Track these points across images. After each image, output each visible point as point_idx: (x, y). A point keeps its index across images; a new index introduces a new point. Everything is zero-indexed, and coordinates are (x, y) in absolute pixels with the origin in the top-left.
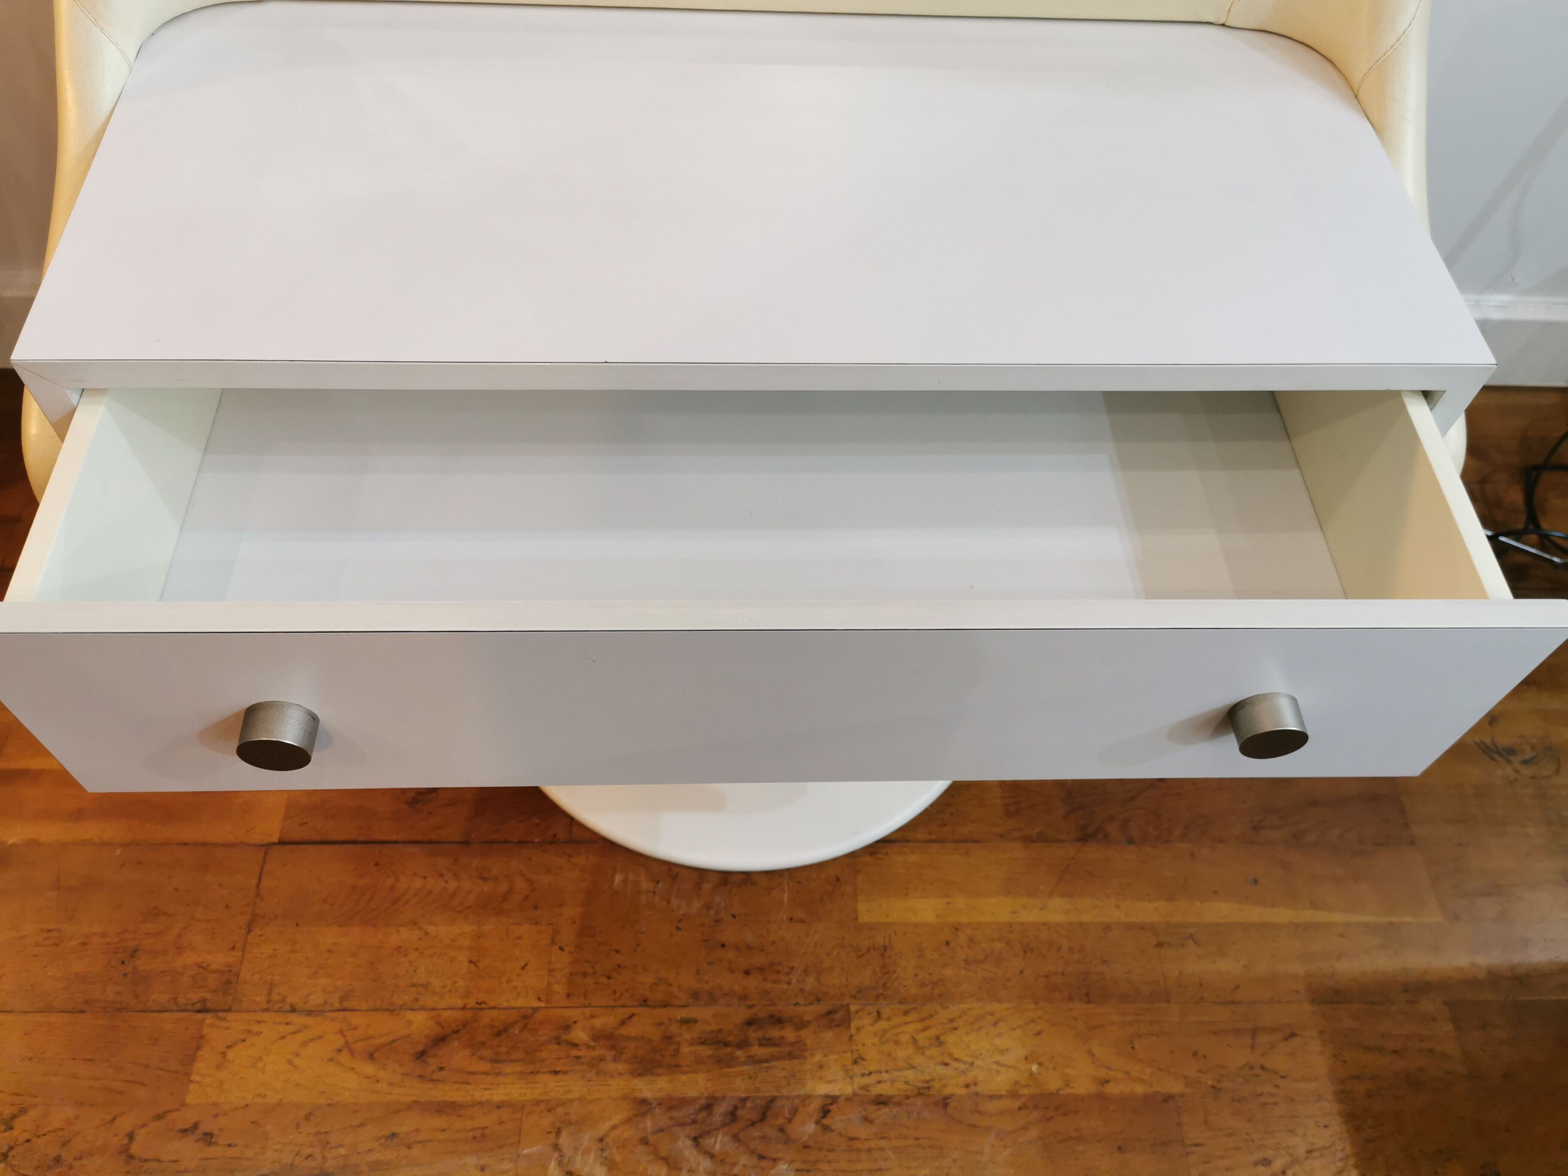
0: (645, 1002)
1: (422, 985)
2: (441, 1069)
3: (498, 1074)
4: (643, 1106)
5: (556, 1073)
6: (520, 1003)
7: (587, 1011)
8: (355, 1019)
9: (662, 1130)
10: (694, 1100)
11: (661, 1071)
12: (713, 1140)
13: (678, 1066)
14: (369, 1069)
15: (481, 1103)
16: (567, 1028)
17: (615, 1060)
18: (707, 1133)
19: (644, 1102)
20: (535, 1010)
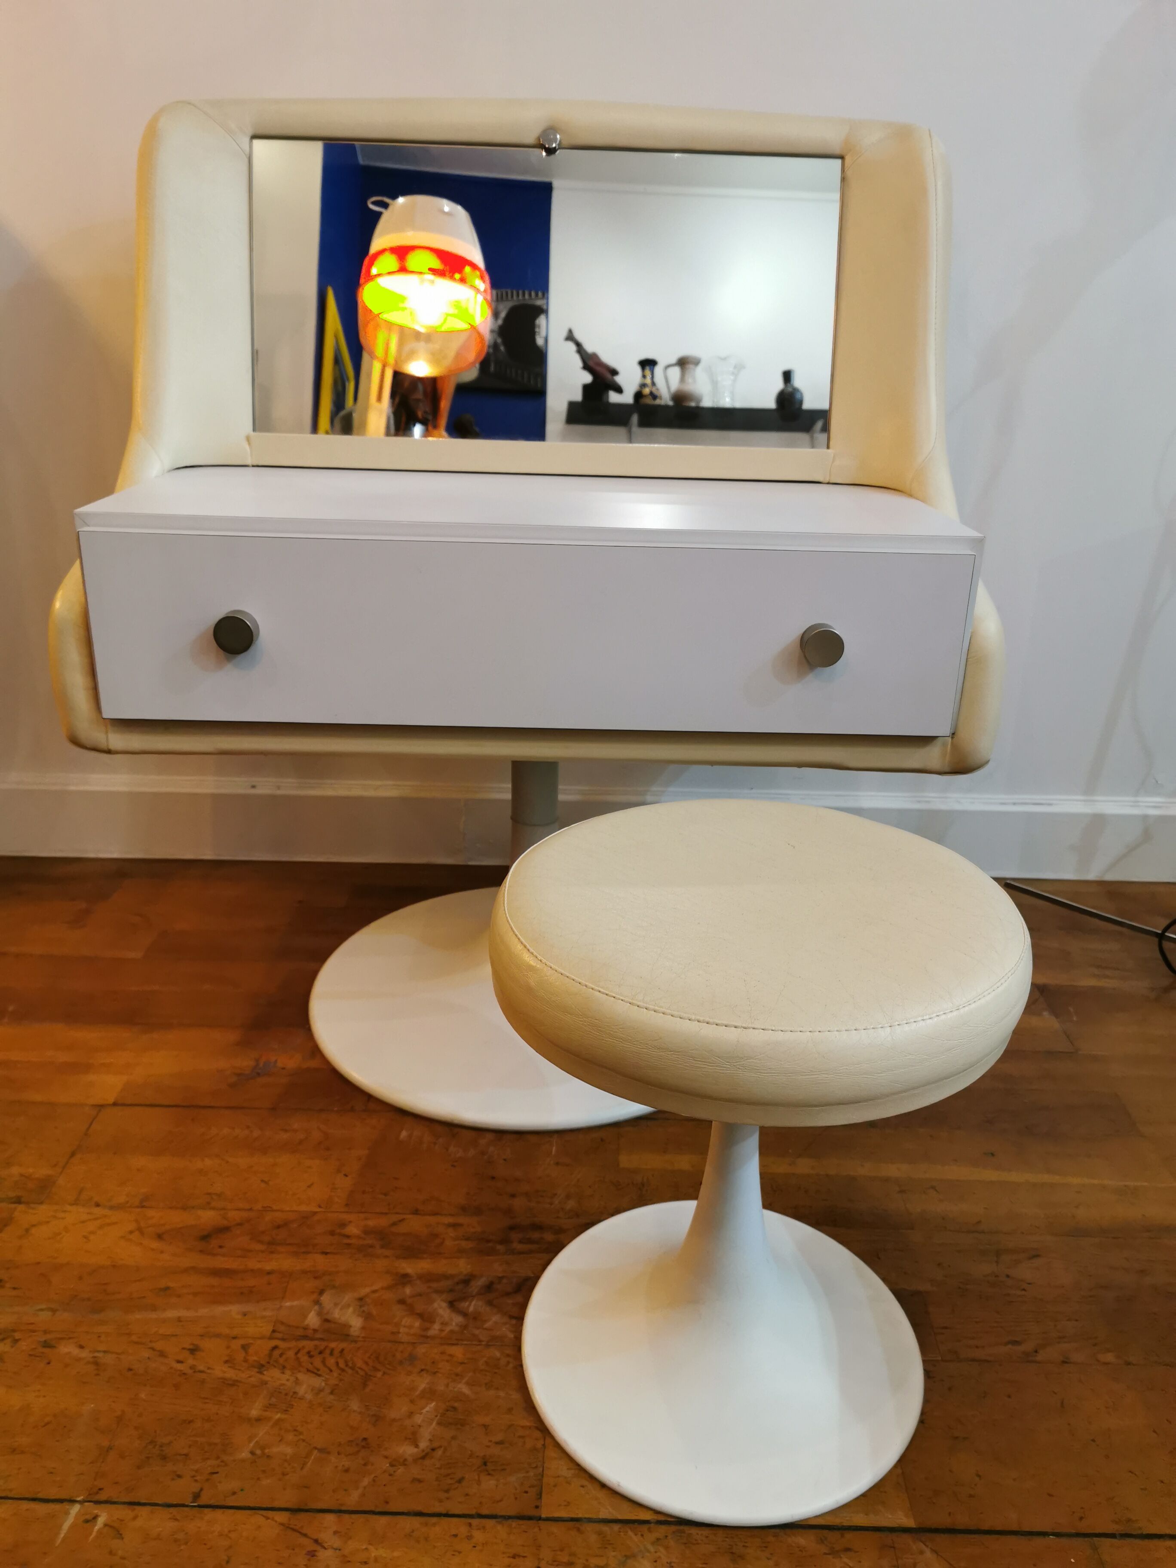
0: (416, 1212)
1: (216, 1194)
2: (221, 1247)
3: (272, 1252)
4: (404, 1279)
5: (326, 1253)
6: (303, 1208)
7: (362, 1216)
8: (150, 1213)
9: (420, 1295)
10: (452, 1276)
11: (425, 1256)
12: (467, 1304)
13: (440, 1254)
14: (155, 1244)
15: (252, 1270)
16: (343, 1225)
17: (382, 1247)
18: (464, 1299)
19: (406, 1276)
20: (315, 1213)
